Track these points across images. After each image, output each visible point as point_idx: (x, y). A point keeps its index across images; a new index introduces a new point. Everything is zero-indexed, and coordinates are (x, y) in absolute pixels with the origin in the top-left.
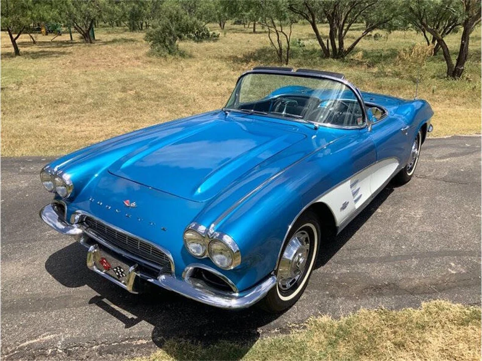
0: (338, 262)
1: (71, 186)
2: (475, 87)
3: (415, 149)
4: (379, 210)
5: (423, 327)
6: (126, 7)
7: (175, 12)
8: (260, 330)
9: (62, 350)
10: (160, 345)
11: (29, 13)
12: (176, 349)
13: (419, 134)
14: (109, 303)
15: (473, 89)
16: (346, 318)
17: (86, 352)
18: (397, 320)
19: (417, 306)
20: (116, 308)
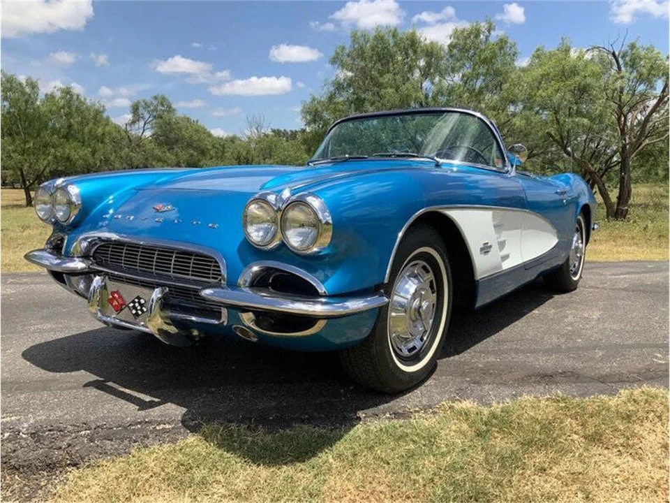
0: (481, 352)
1: (79, 204)
2: (647, 226)
3: (577, 241)
4: (536, 311)
5: (629, 417)
6: (180, 154)
7: (244, 153)
8: (361, 414)
9: (27, 434)
10: (194, 429)
11: (52, 151)
12: (221, 435)
13: (579, 220)
14: (115, 386)
15: (645, 229)
16: (501, 405)
17: (69, 438)
18: (584, 409)
19: (613, 393)
20: (127, 391)
